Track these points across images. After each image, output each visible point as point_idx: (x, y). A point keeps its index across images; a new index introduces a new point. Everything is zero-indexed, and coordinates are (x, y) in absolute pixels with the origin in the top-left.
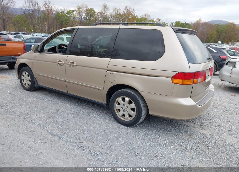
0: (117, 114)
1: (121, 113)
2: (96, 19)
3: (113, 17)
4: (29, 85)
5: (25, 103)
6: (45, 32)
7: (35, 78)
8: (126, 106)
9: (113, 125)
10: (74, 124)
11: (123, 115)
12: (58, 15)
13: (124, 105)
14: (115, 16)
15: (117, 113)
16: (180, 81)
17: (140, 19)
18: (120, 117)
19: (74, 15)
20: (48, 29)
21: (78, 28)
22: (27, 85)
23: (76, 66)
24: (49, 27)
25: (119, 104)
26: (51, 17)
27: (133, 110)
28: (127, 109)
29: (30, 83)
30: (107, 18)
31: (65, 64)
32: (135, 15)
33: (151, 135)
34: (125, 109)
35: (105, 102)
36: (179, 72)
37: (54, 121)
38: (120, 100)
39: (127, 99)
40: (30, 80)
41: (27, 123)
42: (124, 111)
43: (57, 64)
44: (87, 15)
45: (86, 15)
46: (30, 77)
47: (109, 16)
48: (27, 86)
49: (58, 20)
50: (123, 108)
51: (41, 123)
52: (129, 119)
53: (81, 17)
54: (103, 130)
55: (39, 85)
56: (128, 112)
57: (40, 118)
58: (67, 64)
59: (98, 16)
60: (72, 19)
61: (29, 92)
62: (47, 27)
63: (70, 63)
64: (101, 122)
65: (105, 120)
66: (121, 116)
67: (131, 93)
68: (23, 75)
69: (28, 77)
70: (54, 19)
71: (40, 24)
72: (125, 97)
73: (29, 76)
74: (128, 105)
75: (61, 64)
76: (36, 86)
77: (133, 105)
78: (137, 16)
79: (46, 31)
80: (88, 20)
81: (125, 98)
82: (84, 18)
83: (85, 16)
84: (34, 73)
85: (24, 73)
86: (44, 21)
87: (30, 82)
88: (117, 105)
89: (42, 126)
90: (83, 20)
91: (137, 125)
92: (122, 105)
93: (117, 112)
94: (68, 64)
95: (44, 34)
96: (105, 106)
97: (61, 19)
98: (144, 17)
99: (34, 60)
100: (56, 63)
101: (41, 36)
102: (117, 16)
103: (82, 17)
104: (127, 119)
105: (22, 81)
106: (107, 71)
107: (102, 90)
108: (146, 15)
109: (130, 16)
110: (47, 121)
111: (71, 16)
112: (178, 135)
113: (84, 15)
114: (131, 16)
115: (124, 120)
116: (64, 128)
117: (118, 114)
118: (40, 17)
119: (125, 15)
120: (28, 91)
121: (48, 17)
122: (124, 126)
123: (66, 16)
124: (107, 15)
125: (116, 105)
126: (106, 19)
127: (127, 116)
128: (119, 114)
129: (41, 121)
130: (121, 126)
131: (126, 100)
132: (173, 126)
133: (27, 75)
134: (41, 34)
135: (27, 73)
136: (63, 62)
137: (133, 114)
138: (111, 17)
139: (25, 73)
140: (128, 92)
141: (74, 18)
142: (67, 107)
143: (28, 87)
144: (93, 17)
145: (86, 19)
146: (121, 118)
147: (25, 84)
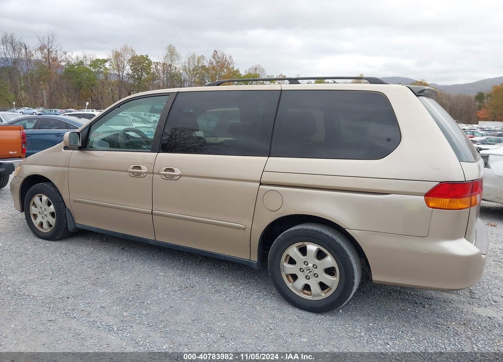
0: (290, 287)
1: (301, 282)
2: (154, 77)
3: (190, 72)
4: (50, 226)
5: (53, 270)
6: (42, 106)
7: (69, 210)
8: (310, 265)
9: (284, 313)
10: (193, 318)
11: (307, 287)
12: (71, 70)
13: (306, 263)
14: (193, 70)
15: (289, 285)
16: (446, 201)
17: (244, 76)
18: (297, 294)
19: (106, 69)
20: (50, 100)
21: (178, 92)
22: (45, 225)
23: (179, 177)
24: (51, 94)
25: (292, 261)
26: (56, 73)
27: (330, 271)
28: (316, 271)
29: (53, 221)
30: (176, 74)
31: (150, 173)
32: (235, 69)
33: (383, 331)
34: (310, 272)
35: (255, 258)
36: (440, 182)
37: (140, 313)
38: (293, 251)
39: (312, 248)
40: (53, 214)
41: (74, 324)
42: (308, 277)
43: (128, 173)
44: (135, 70)
45: (132, 70)
46: (52, 206)
47: (181, 71)
48: (46, 229)
49: (72, 81)
50: (305, 271)
51: (111, 321)
52: (323, 295)
53: (121, 74)
54: (268, 329)
55: (77, 226)
56: (320, 279)
57: (102, 307)
58: (156, 173)
59: (157, 70)
60: (102, 77)
61: (53, 243)
62: (45, 95)
63: (165, 171)
64: (256, 308)
65: (262, 303)
66: (299, 292)
67: (320, 233)
68: (34, 204)
69: (46, 207)
70: (62, 77)
71: (32, 88)
72: (306, 243)
73: (49, 204)
74: (317, 262)
75: (139, 174)
76: (71, 228)
77: (330, 261)
78: (237, 71)
79: (44, 102)
80: (137, 79)
81: (306, 247)
82: (128, 74)
83: (130, 72)
84: (65, 197)
85: (36, 199)
86: (39, 83)
87: (54, 217)
88: (286, 265)
89: (116, 328)
90: (126, 80)
91: (340, 309)
92: (300, 264)
93: (290, 281)
94: (159, 174)
95: (41, 109)
96: (256, 267)
97: (78, 78)
98: (253, 72)
99: (64, 166)
100: (126, 173)
101: (33, 114)
102: (197, 70)
103: (124, 74)
104: (317, 294)
105: (32, 218)
106: (261, 184)
107: (248, 232)
108: (256, 69)
109: (223, 71)
110: (125, 314)
111: (99, 72)
112: (440, 326)
113: (128, 70)
114: (225, 70)
115: (310, 299)
116: (174, 330)
117: (293, 287)
118: (31, 74)
119: (214, 68)
120: (48, 242)
121: (49, 74)
122: (311, 314)
123: (90, 72)
124: (176, 68)
125: (284, 264)
126: (174, 76)
127: (315, 288)
128: (296, 287)
129: (109, 315)
130: (305, 314)
131: (311, 251)
132: (416, 303)
133: (44, 203)
134: (34, 110)
135: (45, 198)
136: (144, 169)
137: (333, 281)
138: (184, 74)
139: (39, 198)
140: (312, 230)
141: (107, 76)
142: (158, 275)
143: (47, 231)
144: (148, 73)
145: (133, 77)
146: (302, 295)
147: (41, 224)
